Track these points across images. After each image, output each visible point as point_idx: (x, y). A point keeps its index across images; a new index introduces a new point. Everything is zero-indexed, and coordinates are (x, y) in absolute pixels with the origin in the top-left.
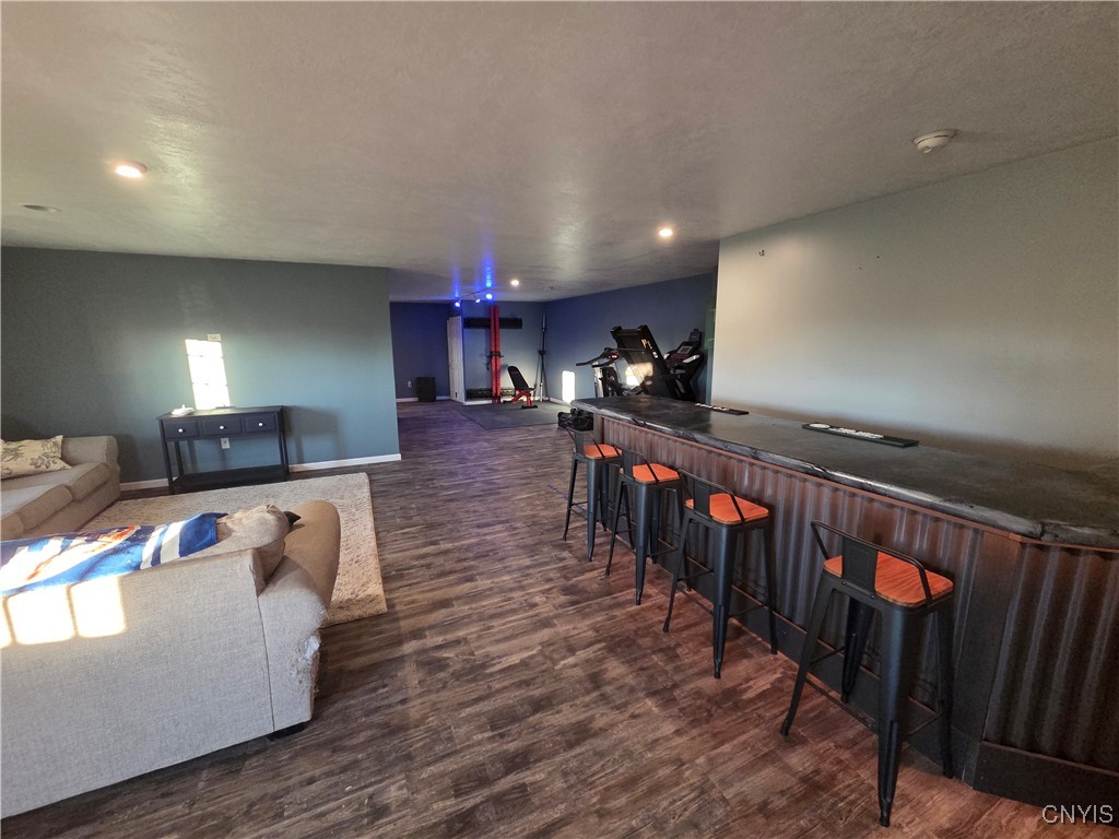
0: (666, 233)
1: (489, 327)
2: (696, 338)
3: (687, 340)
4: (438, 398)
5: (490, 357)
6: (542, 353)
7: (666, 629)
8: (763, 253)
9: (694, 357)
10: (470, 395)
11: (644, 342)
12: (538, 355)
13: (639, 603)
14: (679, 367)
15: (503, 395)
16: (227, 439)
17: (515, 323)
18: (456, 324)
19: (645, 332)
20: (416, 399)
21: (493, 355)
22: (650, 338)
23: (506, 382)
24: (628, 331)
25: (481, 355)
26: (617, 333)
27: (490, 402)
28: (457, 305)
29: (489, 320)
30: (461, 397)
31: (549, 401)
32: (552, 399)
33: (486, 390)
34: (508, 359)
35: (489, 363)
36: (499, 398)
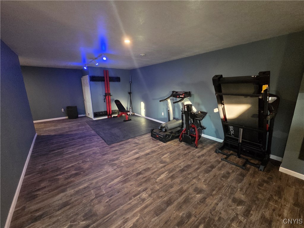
1: (104, 81)
4: (79, 116)
5: (105, 96)
6: (130, 93)
10: (96, 115)
15: (113, 113)
17: (117, 79)
18: (86, 79)
20: (67, 117)
21: (107, 95)
23: (115, 107)
25: (101, 95)
27: (106, 117)
28: (86, 68)
29: (104, 77)
30: (91, 116)
32: (135, 114)
33: (104, 112)
34: (115, 96)
35: (105, 99)
36: (111, 115)
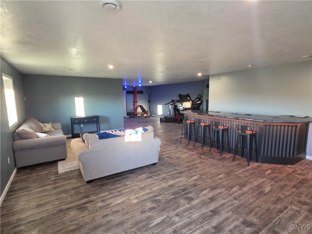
0: (200, 74)
1: (134, 93)
2: (199, 97)
3: (197, 97)
6: (149, 101)
7: (209, 152)
8: (220, 79)
9: (200, 102)
10: (128, 114)
11: (188, 98)
12: (147, 102)
13: (202, 149)
14: (196, 104)
15: (138, 114)
16: (82, 124)
17: (141, 92)
18: (124, 93)
19: (188, 95)
21: (135, 102)
22: (190, 97)
23: (139, 110)
24: (183, 95)
25: (132, 102)
26: (180, 96)
28: (126, 87)
29: (134, 91)
30: (125, 115)
31: (151, 116)
32: (152, 115)
33: (133, 113)
34: (139, 103)
35: (134, 105)
36: (137, 115)
